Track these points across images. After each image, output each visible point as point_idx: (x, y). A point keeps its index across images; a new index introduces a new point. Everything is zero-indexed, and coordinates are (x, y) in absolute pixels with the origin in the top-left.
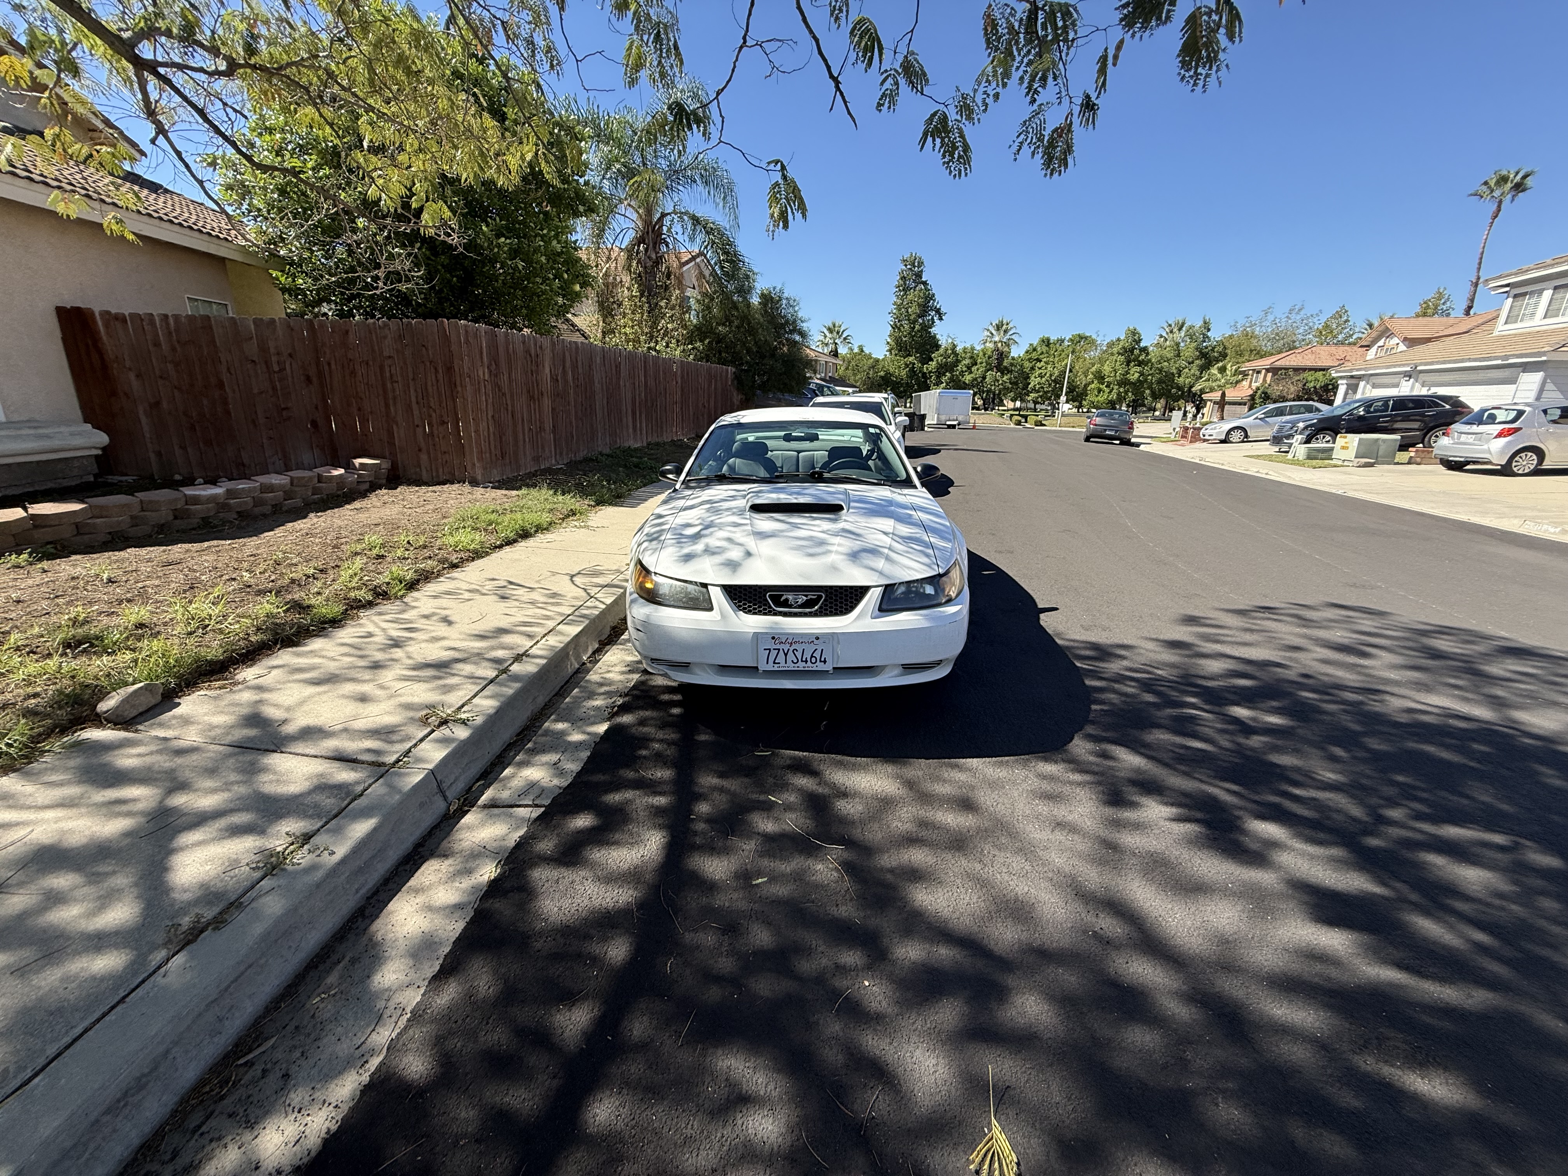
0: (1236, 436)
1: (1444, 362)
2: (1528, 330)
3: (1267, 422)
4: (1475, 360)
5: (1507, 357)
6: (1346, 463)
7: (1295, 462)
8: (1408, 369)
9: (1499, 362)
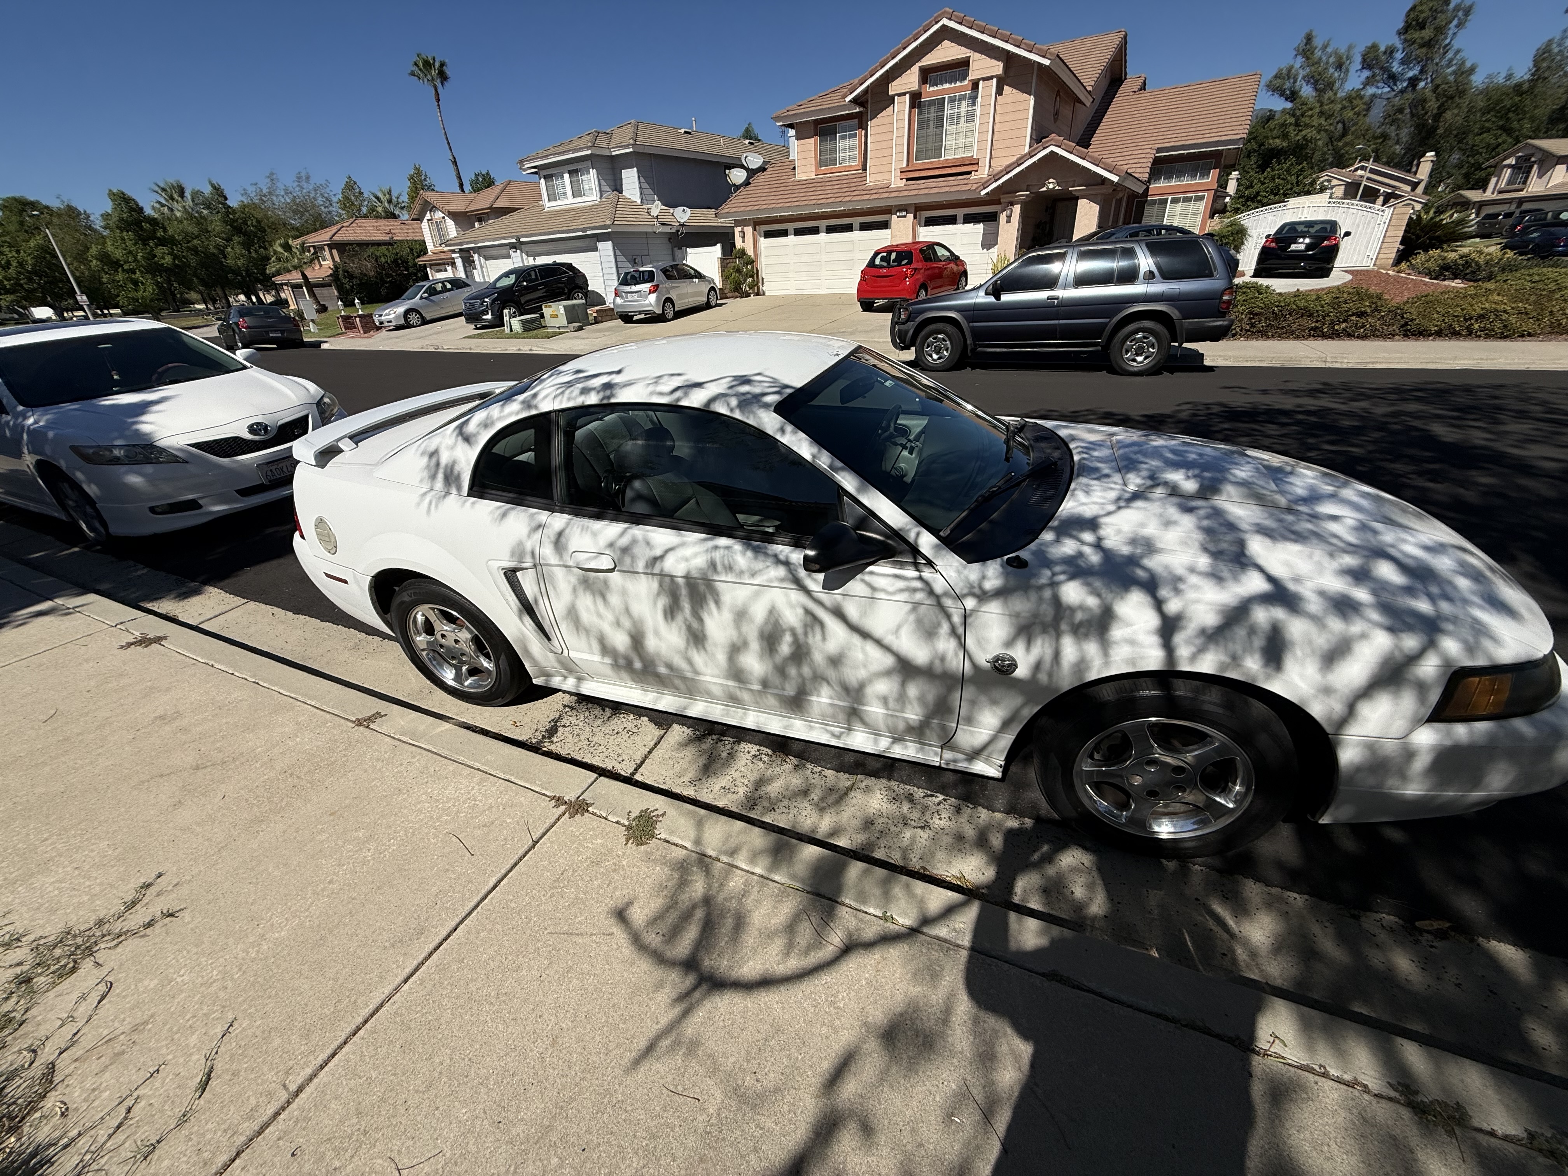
0: (414, 319)
1: (540, 235)
2: (562, 207)
3: (432, 301)
4: (563, 232)
5: (584, 230)
6: (562, 330)
7: (513, 335)
8: (514, 241)
9: (580, 233)
